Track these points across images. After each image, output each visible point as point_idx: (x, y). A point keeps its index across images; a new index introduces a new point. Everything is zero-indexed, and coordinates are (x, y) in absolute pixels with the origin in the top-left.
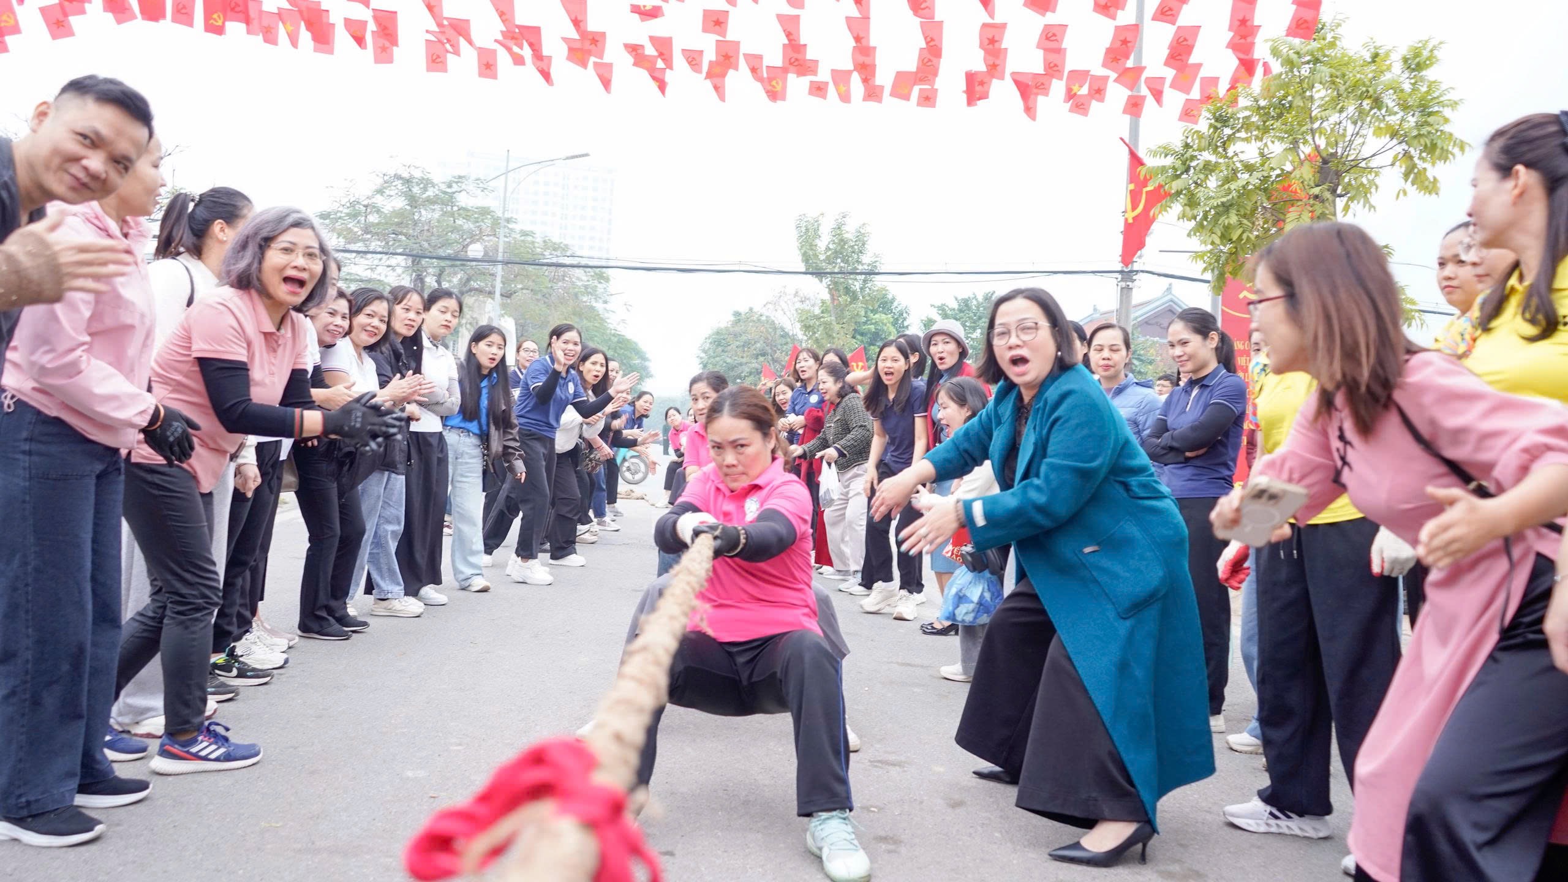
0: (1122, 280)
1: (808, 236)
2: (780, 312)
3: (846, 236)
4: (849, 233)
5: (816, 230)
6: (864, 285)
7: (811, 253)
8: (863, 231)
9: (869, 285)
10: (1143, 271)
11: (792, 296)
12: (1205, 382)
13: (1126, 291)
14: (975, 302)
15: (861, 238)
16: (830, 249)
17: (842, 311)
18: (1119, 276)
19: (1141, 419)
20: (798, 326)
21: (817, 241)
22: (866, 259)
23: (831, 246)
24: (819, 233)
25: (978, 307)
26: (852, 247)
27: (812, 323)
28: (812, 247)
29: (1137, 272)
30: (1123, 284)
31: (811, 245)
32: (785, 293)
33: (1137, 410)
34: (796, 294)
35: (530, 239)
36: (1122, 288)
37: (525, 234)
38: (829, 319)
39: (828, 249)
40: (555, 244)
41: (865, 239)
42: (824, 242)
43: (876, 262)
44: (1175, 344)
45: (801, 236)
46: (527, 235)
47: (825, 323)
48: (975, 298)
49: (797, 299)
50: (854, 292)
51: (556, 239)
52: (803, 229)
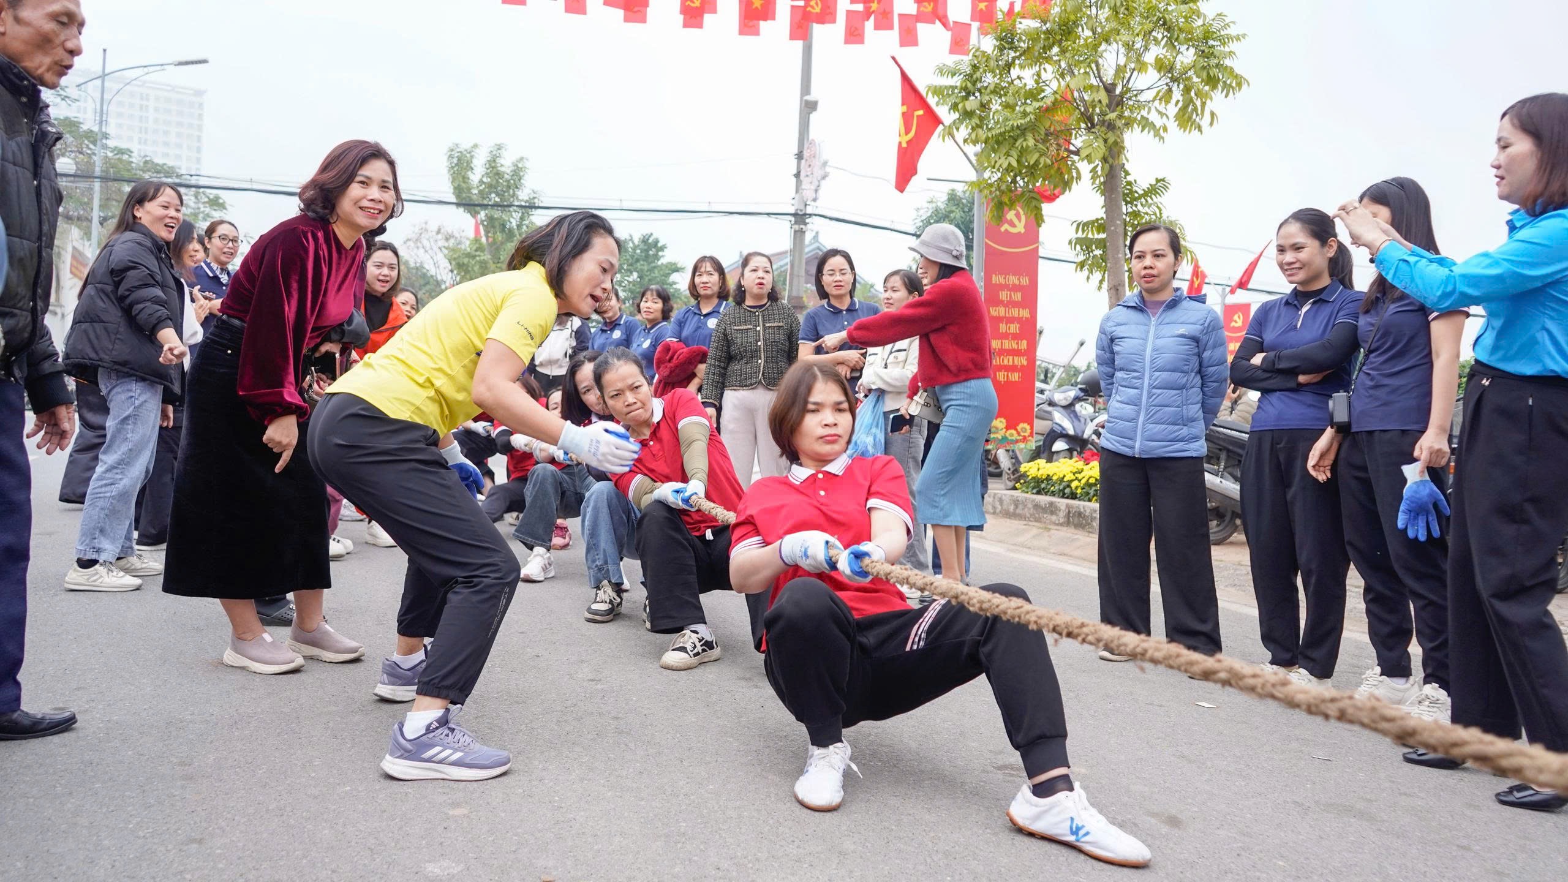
0: (796, 223)
1: (460, 165)
2: (422, 251)
3: (502, 169)
4: (506, 164)
5: (469, 163)
6: (521, 223)
7: (464, 185)
8: (520, 165)
9: (526, 222)
10: (816, 215)
11: (434, 233)
12: (1322, 296)
13: (799, 235)
14: (631, 245)
15: (518, 173)
16: (484, 183)
17: (498, 249)
18: (793, 219)
19: (1204, 338)
20: (445, 264)
21: (469, 174)
22: (523, 195)
23: (485, 180)
24: (472, 165)
25: (634, 249)
26: (508, 181)
27: (466, 261)
28: (465, 179)
29: (810, 215)
30: (796, 227)
31: (464, 178)
32: (426, 230)
33: (1202, 327)
34: (438, 232)
35: (125, 157)
36: (795, 232)
37: (120, 151)
38: (485, 258)
39: (481, 182)
40: (157, 165)
41: (522, 174)
42: (477, 175)
43: (534, 198)
44: (1287, 247)
45: (453, 167)
46: (123, 153)
47: (480, 262)
48: (631, 240)
49: (440, 236)
50: (511, 230)
51: (159, 160)
52: (455, 160)
